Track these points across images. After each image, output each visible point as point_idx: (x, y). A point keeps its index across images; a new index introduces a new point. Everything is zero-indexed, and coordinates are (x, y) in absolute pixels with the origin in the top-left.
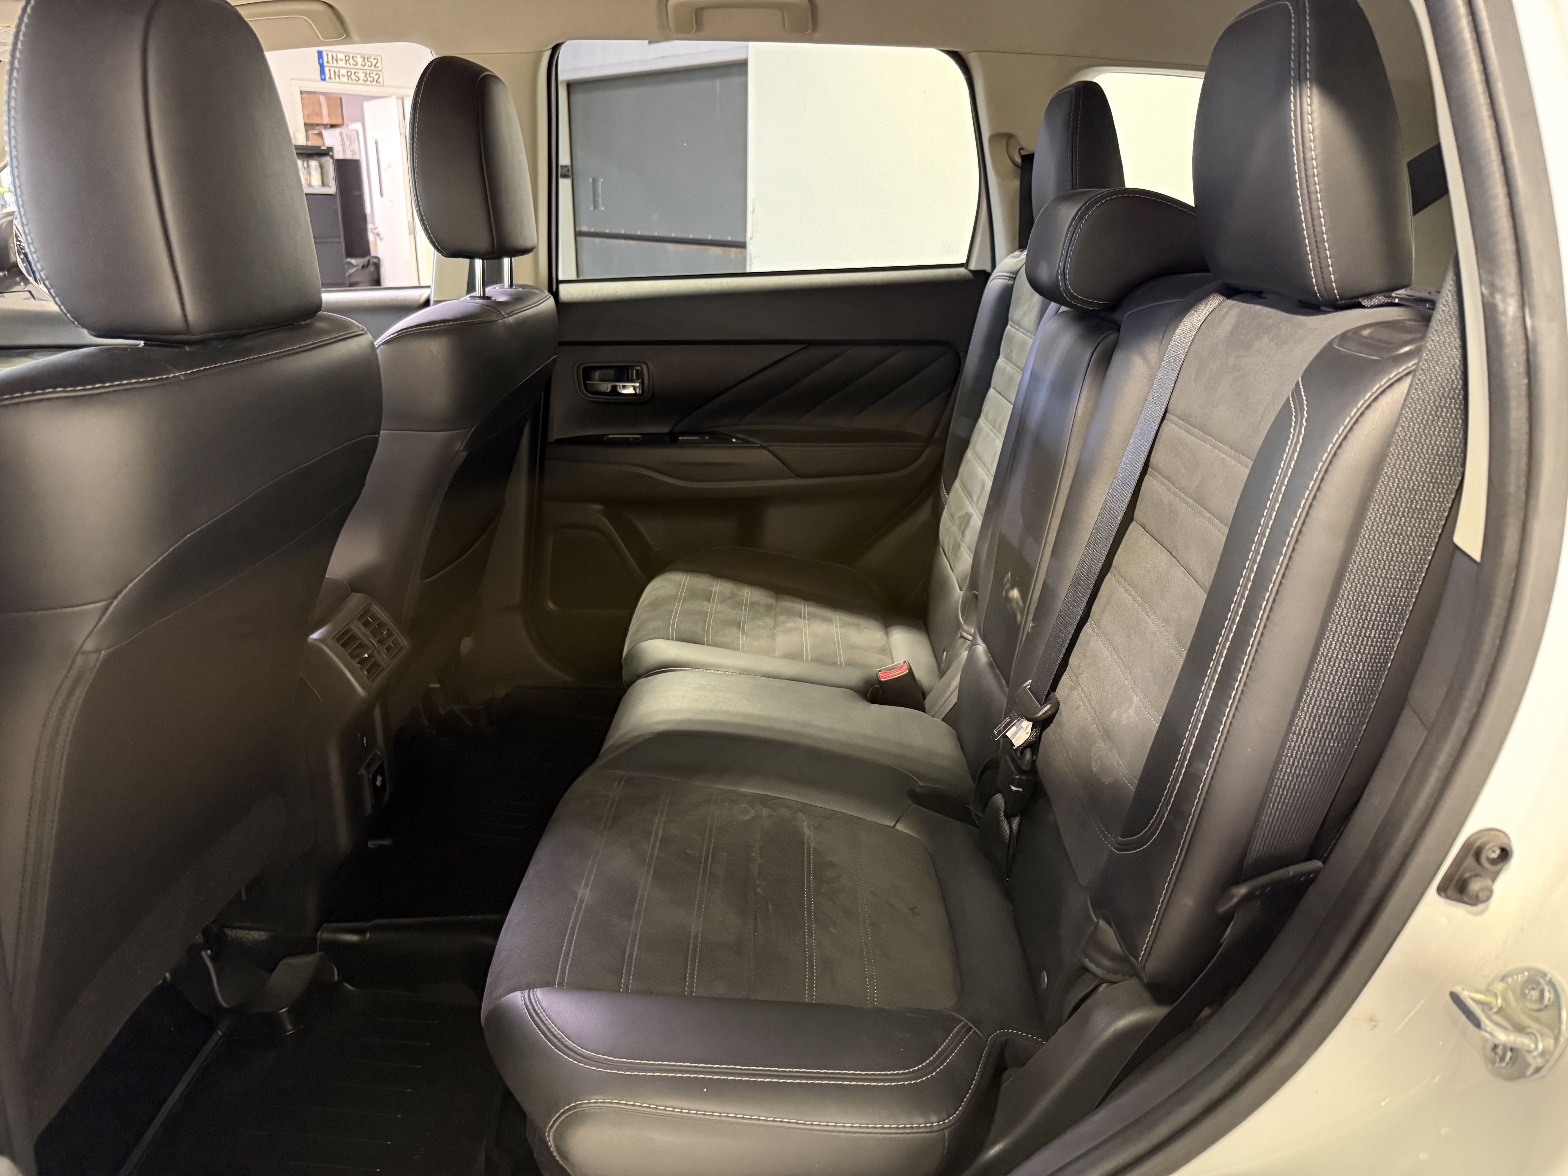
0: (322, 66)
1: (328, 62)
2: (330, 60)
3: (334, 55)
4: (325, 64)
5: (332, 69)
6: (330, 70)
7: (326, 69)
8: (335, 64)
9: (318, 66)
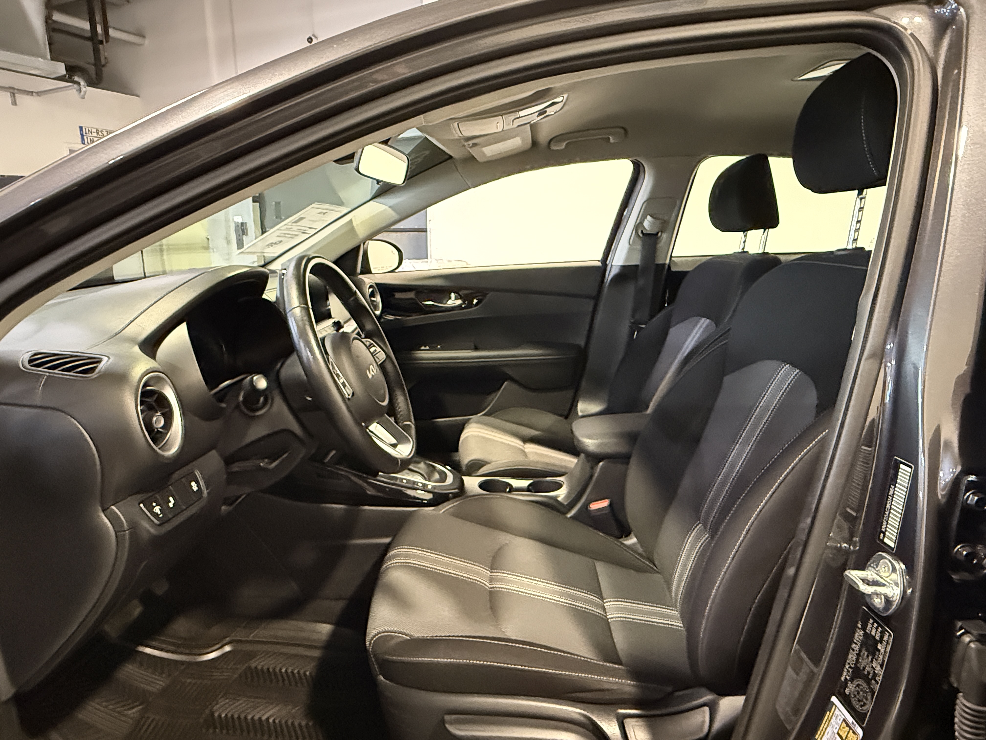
0: (82, 136)
1: (86, 133)
2: (87, 132)
3: (90, 129)
4: (84, 134)
5: (89, 138)
6: (87, 138)
7: (85, 138)
8: (90, 135)
9: (80, 136)
